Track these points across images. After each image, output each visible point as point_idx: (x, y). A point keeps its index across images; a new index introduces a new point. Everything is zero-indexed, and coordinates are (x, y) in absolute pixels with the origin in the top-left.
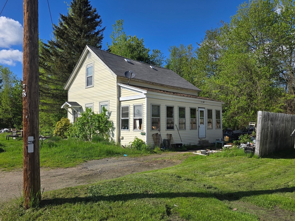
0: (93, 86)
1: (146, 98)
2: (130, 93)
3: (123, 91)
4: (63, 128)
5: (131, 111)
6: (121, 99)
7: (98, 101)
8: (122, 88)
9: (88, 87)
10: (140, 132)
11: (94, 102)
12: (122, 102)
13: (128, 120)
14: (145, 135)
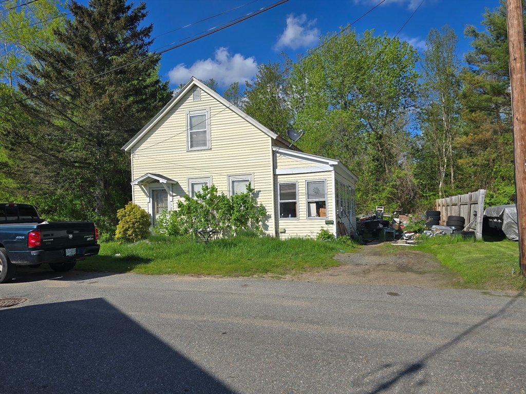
0: (211, 149)
1: (334, 171)
2: (297, 163)
3: (280, 159)
4: (139, 222)
5: (301, 190)
6: (278, 172)
7: (226, 174)
8: (278, 155)
9: (193, 149)
10: (324, 221)
11: (213, 175)
12: (279, 177)
13: (295, 203)
14: (333, 224)
